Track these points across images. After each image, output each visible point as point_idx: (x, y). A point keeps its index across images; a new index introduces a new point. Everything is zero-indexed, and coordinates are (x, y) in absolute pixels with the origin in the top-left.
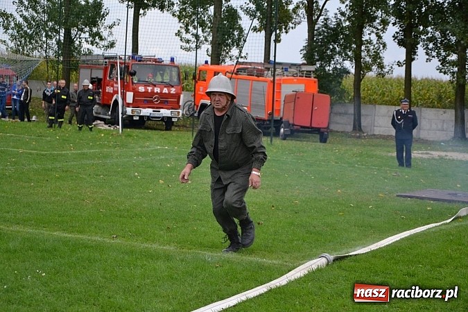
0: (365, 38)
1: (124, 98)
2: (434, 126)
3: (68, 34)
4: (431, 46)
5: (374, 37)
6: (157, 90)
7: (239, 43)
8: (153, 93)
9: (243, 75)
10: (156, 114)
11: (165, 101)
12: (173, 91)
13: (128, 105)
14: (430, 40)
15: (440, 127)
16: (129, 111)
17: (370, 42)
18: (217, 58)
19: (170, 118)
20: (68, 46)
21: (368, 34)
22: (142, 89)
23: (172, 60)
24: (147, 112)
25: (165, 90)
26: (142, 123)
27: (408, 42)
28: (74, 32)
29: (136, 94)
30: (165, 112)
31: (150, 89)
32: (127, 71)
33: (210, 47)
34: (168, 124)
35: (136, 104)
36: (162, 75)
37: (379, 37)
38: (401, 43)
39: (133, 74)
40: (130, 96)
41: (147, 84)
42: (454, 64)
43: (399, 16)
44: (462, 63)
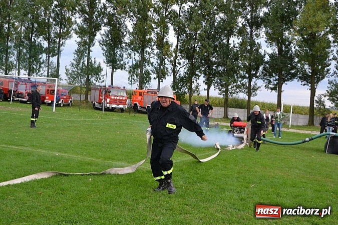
0: (193, 81)
1: (106, 101)
3: (88, 77)
4: (216, 85)
6: (118, 98)
7: (148, 82)
8: (117, 99)
9: (149, 94)
10: (118, 107)
11: (121, 102)
12: (124, 98)
13: (108, 103)
14: (216, 83)
15: (219, 114)
16: (108, 105)
17: (194, 83)
18: (141, 87)
19: (122, 108)
20: (88, 81)
22: (113, 98)
23: (124, 87)
24: (114, 106)
25: (121, 98)
26: (113, 110)
27: (209, 83)
28: (90, 76)
29: (111, 99)
30: (121, 106)
31: (116, 98)
32: (108, 91)
33: (138, 84)
34: (122, 110)
35: (110, 103)
36: (120, 93)
37: (196, 81)
38: (206, 83)
39: (110, 92)
40: (108, 100)
41: (115, 96)
42: (224, 92)
43: (205, 74)
44: (227, 91)
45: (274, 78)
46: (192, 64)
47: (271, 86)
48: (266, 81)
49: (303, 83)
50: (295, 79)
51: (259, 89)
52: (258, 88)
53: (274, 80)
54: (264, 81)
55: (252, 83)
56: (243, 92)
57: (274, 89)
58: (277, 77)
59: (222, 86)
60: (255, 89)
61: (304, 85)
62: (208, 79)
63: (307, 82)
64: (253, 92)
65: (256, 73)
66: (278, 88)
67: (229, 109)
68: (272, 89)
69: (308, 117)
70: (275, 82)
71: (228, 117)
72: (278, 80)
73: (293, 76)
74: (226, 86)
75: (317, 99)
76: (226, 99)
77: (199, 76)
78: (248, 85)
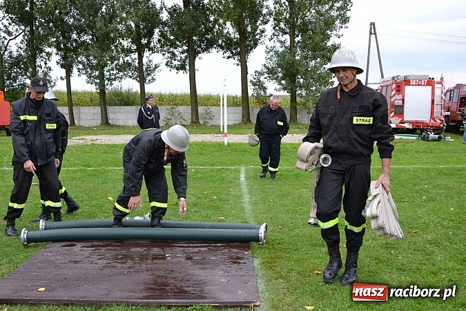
0: (38, 63)
2: (89, 118)
5: (42, 63)
15: (92, 118)
17: (41, 67)
21: (39, 62)
37: (46, 64)
38: (62, 66)
42: (97, 78)
43: (59, 49)
44: (101, 77)
45: (180, 49)
46: (32, 31)
47: (175, 63)
48: (167, 55)
49: (227, 55)
50: (214, 49)
51: (157, 70)
52: (156, 67)
53: (180, 52)
54: (164, 55)
55: (145, 60)
56: (130, 77)
57: (182, 67)
58: (185, 48)
59: (92, 68)
60: (151, 70)
61: (228, 58)
62: (64, 58)
63: (232, 53)
64: (149, 75)
65: (149, 42)
66: (188, 66)
67: (110, 109)
68: (178, 69)
69: (240, 109)
70: (183, 56)
71: (110, 122)
72: (187, 51)
73: (210, 45)
74: (100, 67)
75: (252, 79)
76: (102, 92)
77: (49, 54)
78: (137, 65)
